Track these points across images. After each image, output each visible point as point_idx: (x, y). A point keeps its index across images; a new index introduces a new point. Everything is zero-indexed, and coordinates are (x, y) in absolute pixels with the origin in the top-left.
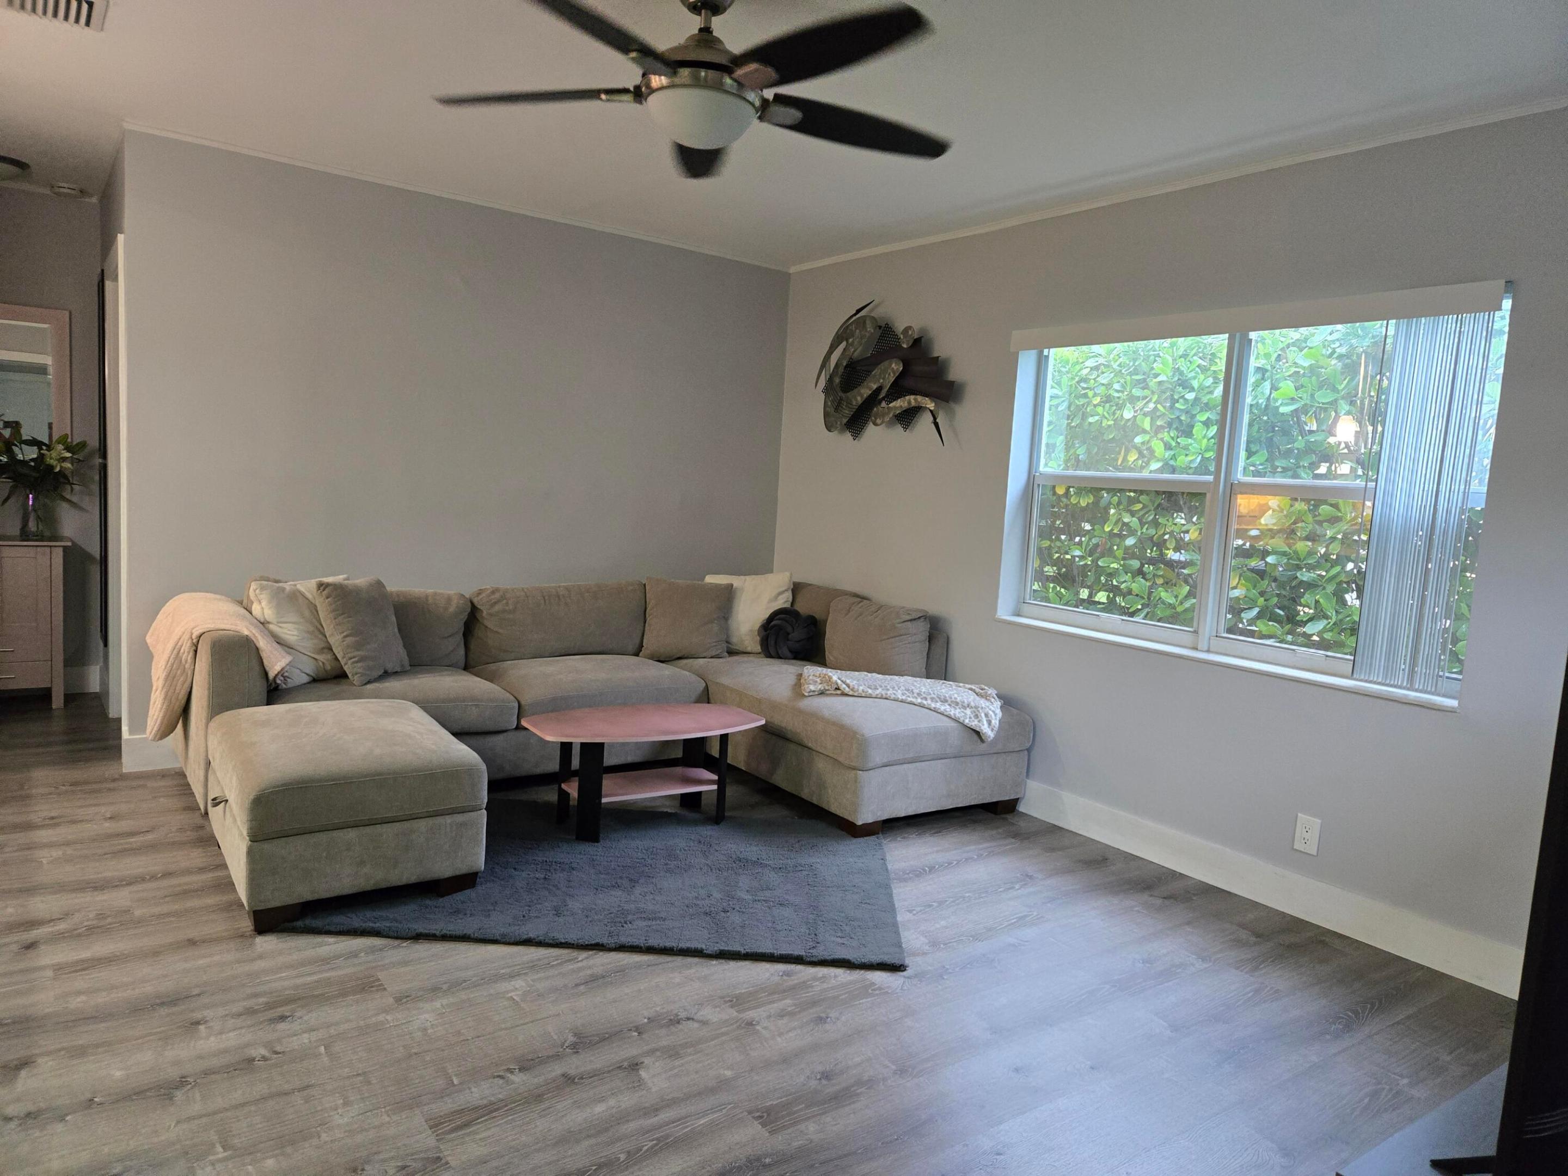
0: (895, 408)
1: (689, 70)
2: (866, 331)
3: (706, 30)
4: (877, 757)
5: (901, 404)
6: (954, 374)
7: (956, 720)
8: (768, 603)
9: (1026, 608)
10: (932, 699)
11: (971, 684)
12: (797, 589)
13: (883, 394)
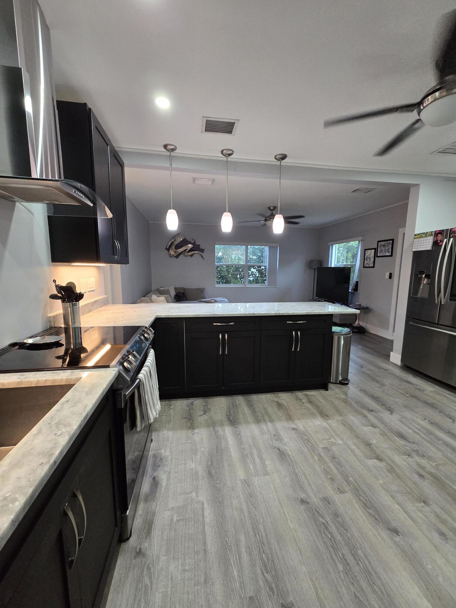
0: (191, 253)
2: (181, 239)
3: (272, 213)
13: (187, 251)
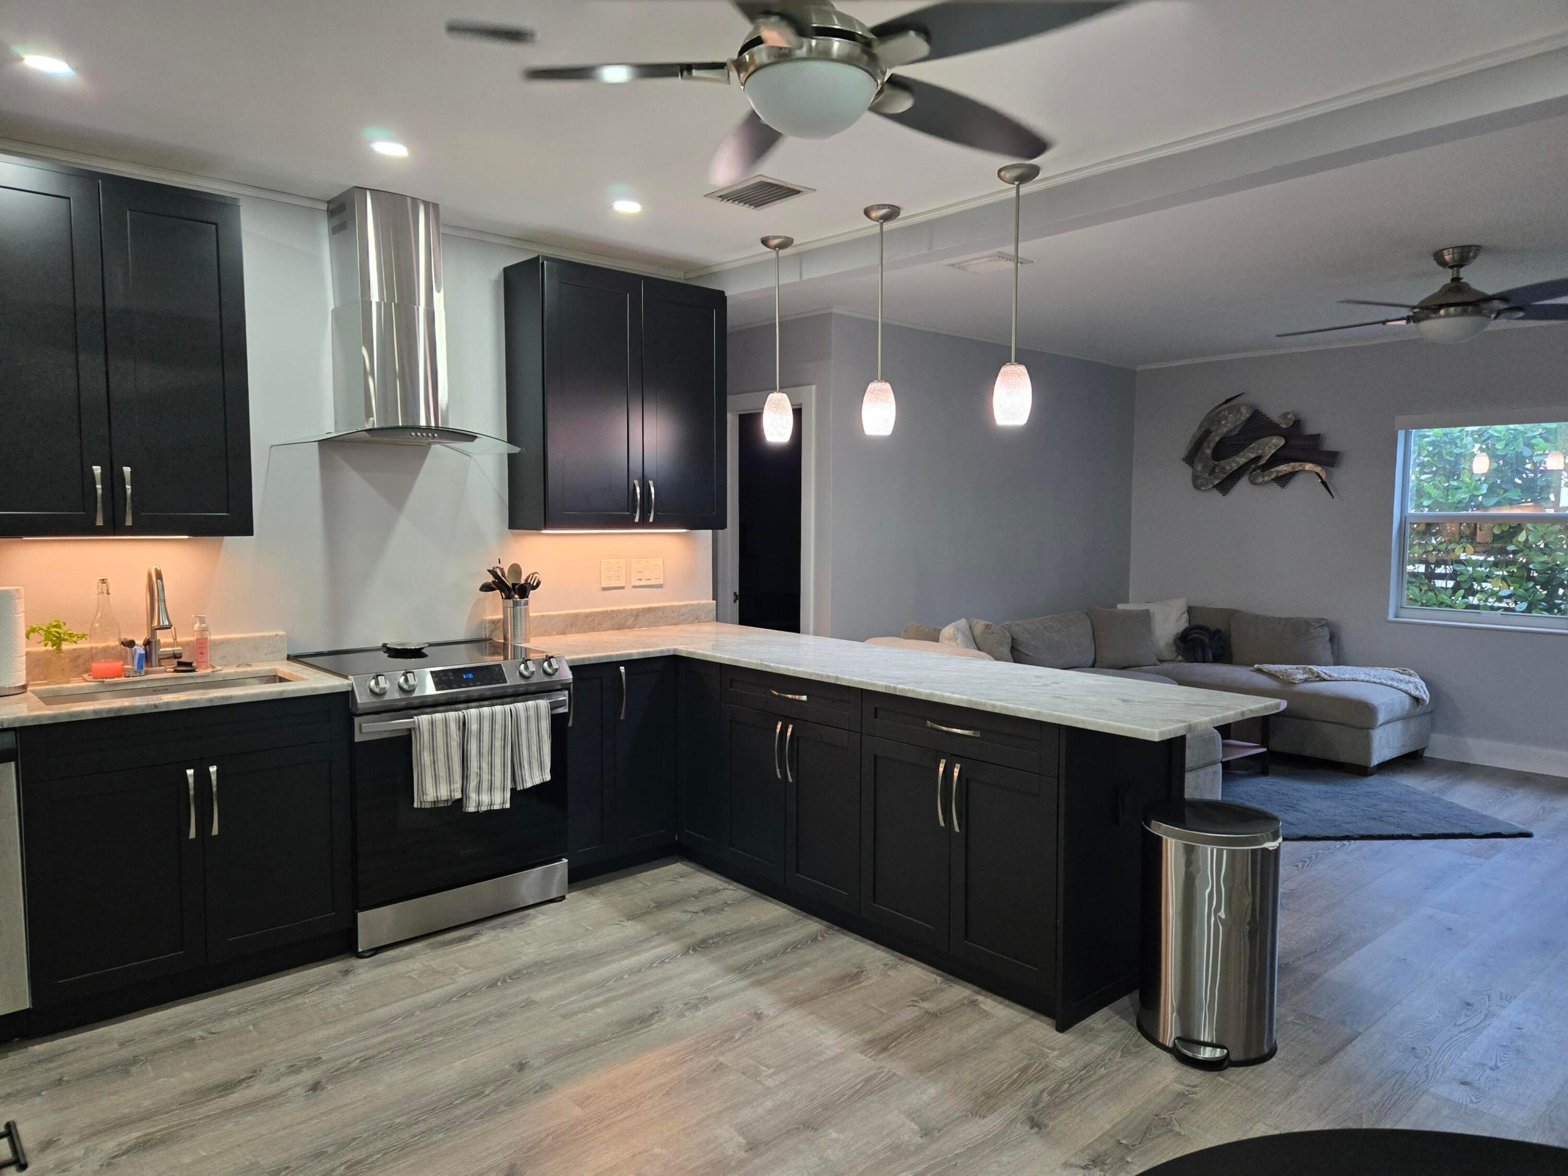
0: (1278, 472)
1: (1453, 308)
2: (1241, 415)
3: (1456, 280)
4: (1381, 718)
5: (1284, 468)
6: (1330, 445)
7: (1406, 692)
8: (1176, 622)
9: (1404, 612)
10: (1384, 678)
11: (1394, 667)
12: (1190, 610)
13: (1263, 462)
